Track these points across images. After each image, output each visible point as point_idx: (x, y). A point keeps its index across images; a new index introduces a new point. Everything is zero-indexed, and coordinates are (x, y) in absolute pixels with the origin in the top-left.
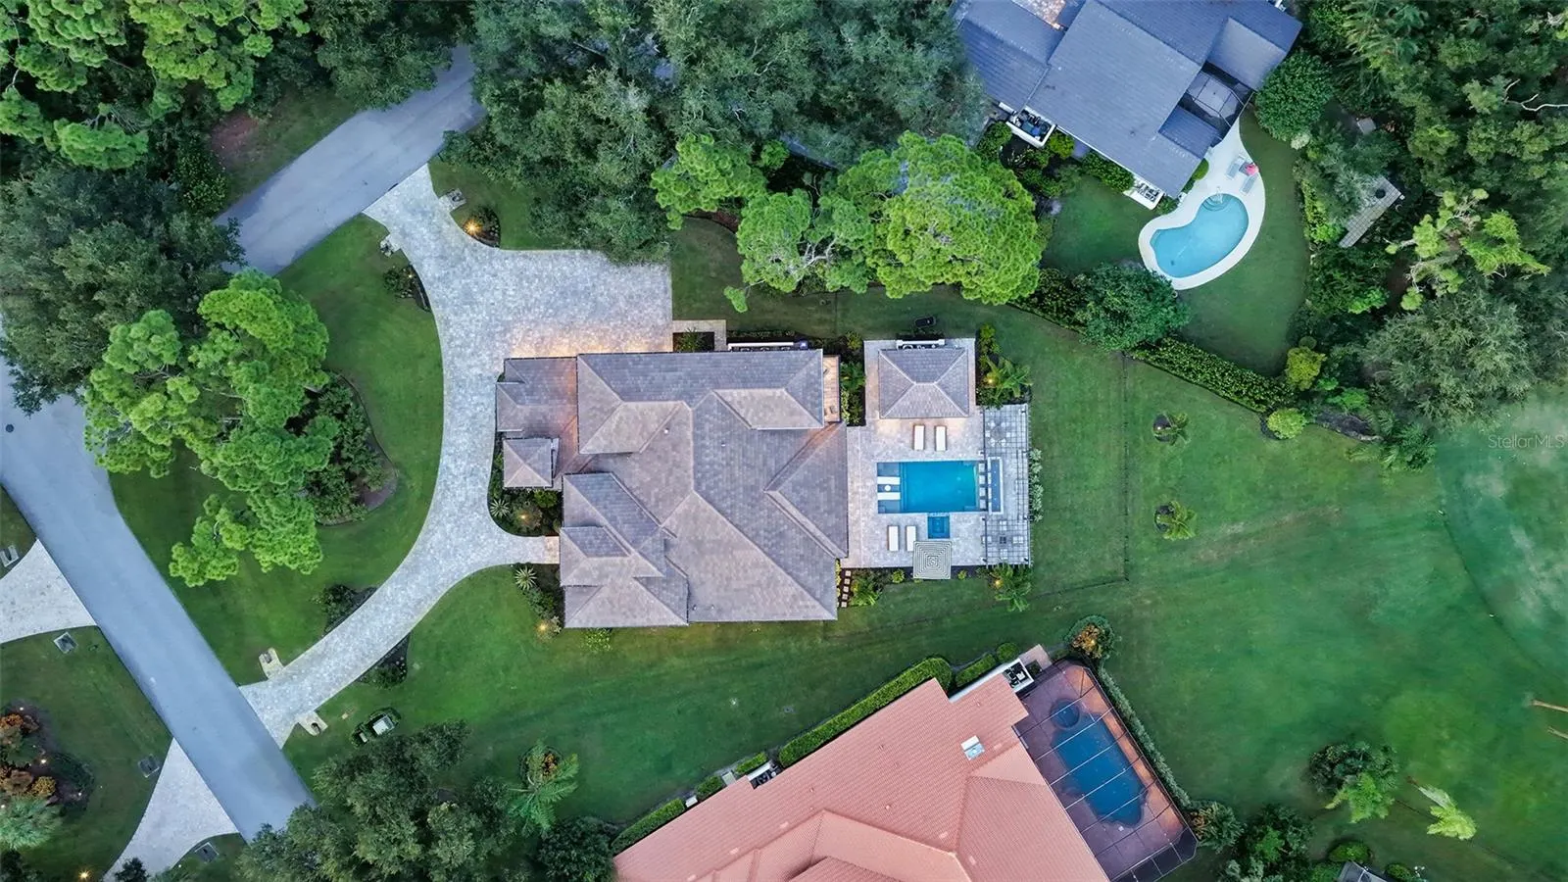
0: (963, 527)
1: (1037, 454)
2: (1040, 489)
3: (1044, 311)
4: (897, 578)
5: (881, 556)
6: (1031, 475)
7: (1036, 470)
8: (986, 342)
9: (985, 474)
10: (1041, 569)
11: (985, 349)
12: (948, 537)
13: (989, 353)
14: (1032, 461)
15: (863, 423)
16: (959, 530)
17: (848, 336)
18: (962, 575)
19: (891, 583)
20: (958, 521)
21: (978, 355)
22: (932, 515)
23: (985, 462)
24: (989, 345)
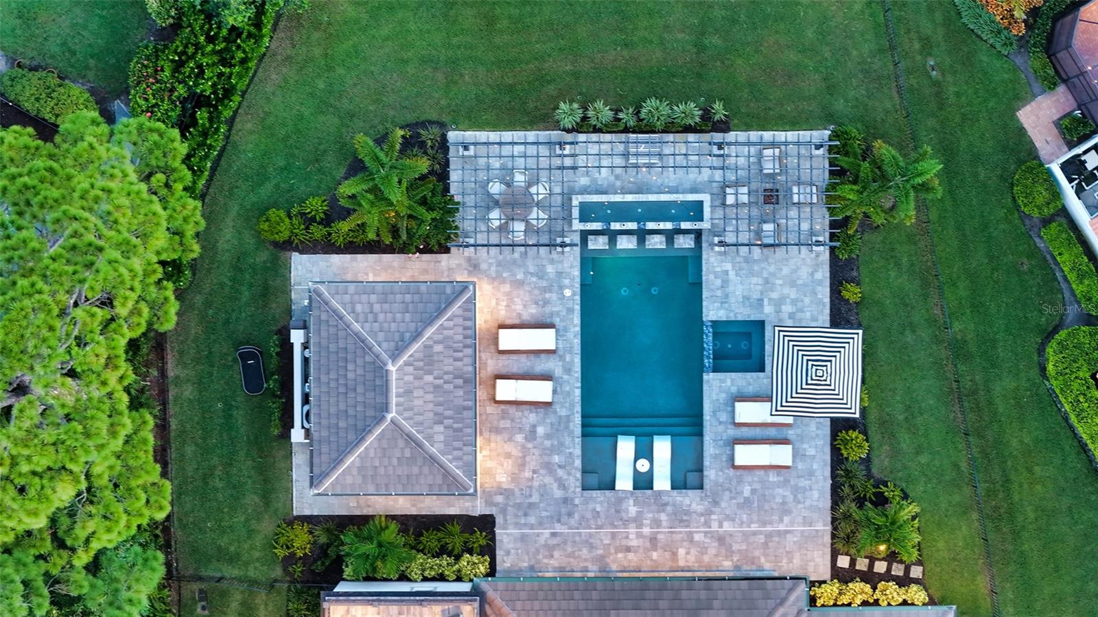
0: (737, 289)
1: (568, 112)
2: (650, 104)
3: (229, 92)
4: (857, 449)
5: (804, 483)
6: (615, 127)
7: (607, 114)
8: (300, 230)
9: (613, 236)
10: (839, 106)
11: (318, 232)
12: (761, 324)
13: (327, 221)
14: (584, 125)
15: (486, 523)
16: (746, 298)
17: (281, 553)
18: (852, 293)
19: (867, 461)
20: (725, 299)
21: (329, 247)
22: (707, 362)
23: (585, 235)
24: (309, 221)
